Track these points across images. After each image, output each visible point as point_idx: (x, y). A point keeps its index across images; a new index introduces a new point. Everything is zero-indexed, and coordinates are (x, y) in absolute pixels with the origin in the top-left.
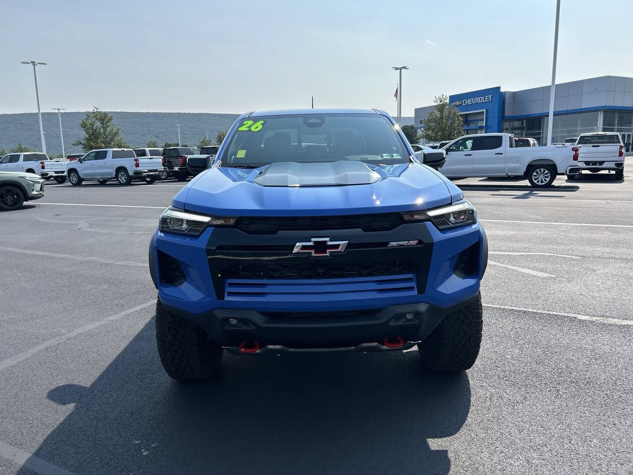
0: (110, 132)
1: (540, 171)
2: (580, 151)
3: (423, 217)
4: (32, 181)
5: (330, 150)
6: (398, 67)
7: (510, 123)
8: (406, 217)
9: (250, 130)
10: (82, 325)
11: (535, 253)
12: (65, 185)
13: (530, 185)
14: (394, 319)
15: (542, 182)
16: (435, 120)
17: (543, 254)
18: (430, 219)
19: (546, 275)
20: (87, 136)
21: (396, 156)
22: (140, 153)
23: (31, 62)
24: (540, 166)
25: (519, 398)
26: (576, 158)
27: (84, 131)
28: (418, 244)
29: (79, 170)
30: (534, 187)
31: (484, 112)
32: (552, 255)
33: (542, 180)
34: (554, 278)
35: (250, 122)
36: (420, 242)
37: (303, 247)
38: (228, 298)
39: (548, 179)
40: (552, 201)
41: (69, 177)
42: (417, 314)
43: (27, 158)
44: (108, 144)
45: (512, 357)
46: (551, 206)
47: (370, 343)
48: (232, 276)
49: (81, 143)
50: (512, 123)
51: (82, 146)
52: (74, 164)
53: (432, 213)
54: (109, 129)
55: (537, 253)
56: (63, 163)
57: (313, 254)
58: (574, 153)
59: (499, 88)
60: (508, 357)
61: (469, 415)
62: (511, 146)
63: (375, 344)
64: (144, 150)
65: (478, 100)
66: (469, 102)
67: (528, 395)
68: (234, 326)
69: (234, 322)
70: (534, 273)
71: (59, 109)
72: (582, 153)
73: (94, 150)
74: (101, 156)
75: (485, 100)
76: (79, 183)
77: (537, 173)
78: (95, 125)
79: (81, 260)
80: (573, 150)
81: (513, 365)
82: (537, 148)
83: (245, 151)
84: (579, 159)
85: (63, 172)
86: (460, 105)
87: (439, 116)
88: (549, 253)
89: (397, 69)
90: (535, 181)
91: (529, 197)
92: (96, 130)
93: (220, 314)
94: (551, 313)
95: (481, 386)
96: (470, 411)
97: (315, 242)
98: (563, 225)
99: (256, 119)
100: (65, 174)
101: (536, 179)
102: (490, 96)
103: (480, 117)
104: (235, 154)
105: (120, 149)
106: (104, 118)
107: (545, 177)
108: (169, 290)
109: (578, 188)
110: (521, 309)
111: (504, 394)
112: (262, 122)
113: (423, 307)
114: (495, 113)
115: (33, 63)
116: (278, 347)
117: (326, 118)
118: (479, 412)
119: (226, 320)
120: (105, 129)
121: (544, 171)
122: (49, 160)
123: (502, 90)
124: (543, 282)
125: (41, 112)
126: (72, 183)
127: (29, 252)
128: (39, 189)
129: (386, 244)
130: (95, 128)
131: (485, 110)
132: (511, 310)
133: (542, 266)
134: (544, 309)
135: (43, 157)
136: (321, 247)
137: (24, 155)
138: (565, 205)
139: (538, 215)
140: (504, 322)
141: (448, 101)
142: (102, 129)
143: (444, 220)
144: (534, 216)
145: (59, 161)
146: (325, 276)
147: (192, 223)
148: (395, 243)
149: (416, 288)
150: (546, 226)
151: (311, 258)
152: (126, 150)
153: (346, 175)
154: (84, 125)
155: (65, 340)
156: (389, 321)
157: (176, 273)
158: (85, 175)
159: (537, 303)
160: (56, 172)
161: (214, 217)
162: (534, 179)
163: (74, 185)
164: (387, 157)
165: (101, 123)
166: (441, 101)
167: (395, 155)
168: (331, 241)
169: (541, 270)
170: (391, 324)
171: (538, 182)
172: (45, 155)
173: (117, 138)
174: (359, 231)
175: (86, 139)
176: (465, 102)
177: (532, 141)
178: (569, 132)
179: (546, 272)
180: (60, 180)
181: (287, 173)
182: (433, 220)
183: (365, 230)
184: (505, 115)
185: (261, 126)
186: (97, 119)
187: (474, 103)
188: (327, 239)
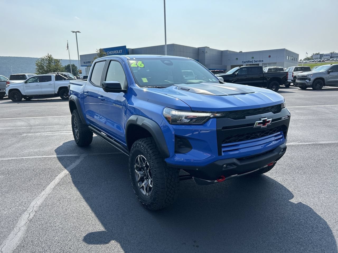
6: (75, 31)
8: (282, 106)
37: (258, 124)
38: (223, 154)
57: (262, 126)
59: (125, 46)
65: (115, 52)
66: (111, 53)
68: (225, 168)
75: (119, 52)
102: (121, 50)
112: (141, 62)
116: (236, 175)
119: (222, 166)
123: (127, 48)
129: (281, 118)
148: (283, 118)
149: (284, 137)
157: (182, 146)
183: (274, 113)
187: (113, 53)
188: (267, 118)
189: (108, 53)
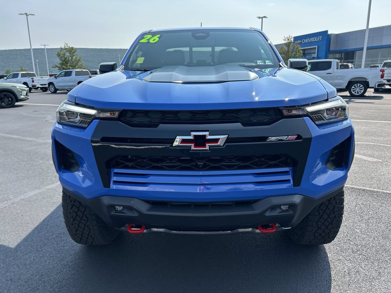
0: (75, 60)
1: (357, 85)
2: (386, 72)
3: (301, 113)
4: (20, 89)
5: (213, 63)
6: (261, 17)
7: (333, 55)
8: (285, 113)
9: (149, 42)
10: (25, 192)
11: (362, 143)
12: (47, 93)
13: (349, 95)
14: (270, 210)
15: (358, 93)
16: (284, 52)
17: (368, 143)
18: (308, 115)
19: (375, 160)
20: (61, 62)
21: (268, 63)
22: (94, 73)
23: (25, 14)
24: (357, 82)
25: (375, 274)
26: (382, 76)
27: (59, 59)
28: (296, 139)
29: (55, 83)
30: (352, 96)
31: (316, 47)
32: (375, 144)
33: (358, 92)
34: (381, 162)
35: (149, 36)
36: (299, 137)
37: (183, 141)
38: (113, 187)
39: (362, 91)
40: (367, 106)
41: (49, 87)
42: (292, 206)
43: (23, 76)
44: (74, 67)
45: (361, 231)
46: (367, 109)
47: (245, 229)
48: (117, 166)
49: (57, 66)
50: (334, 55)
51: (58, 68)
52: (52, 80)
53: (310, 109)
54: (74, 57)
55: (364, 143)
56: (46, 79)
57: (193, 148)
58: (381, 73)
59: (327, 31)
60: (358, 231)
61: (331, 291)
62: (337, 69)
63: (250, 229)
64: (96, 71)
65: (312, 39)
66: (306, 41)
67: (381, 270)
68: (120, 212)
69: (119, 208)
70: (365, 158)
71: (45, 45)
72: (386, 74)
73: (64, 71)
74: (68, 74)
75: (317, 39)
76: (55, 92)
77: (355, 87)
78: (66, 55)
79: (41, 142)
80: (381, 71)
81: (363, 239)
82: (354, 69)
83: (143, 58)
84: (385, 78)
85: (46, 85)
86: (300, 43)
87: (286, 50)
88: (373, 143)
89: (260, 18)
90: (353, 93)
91: (349, 103)
92: (66, 58)
93: (106, 201)
94: (386, 191)
95: (339, 260)
96: (332, 286)
97: (195, 136)
98: (379, 122)
99: (154, 34)
100: (47, 86)
101: (353, 91)
102: (321, 37)
103: (314, 51)
104: (136, 61)
105: (80, 70)
106: (71, 51)
107: (360, 90)
108: (67, 176)
109: (382, 97)
110: (361, 188)
111: (360, 268)
112: (159, 36)
113: (297, 199)
114: (324, 48)
115: (26, 14)
116: (162, 230)
117: (210, 32)
118: (341, 287)
119: (112, 207)
120: (72, 57)
121: (360, 85)
122: (37, 77)
123: (329, 33)
124: (373, 165)
125: (32, 48)
126: (51, 92)
127: (8, 136)
128: (25, 94)
129: (265, 138)
130: (66, 56)
131: (317, 47)
132: (352, 188)
133: (370, 152)
134: (379, 188)
135: (33, 75)
136: (200, 141)
137: (22, 74)
138: (377, 108)
139: (359, 115)
140: (349, 199)
141: (292, 40)
142: (70, 57)
143: (320, 116)
144: (356, 116)
145: (43, 78)
146: (205, 168)
147: (83, 116)
148: (274, 138)
149: (292, 181)
150: (366, 123)
151: (190, 151)
152: (84, 70)
153: (227, 74)
154: (59, 55)
155: (9, 204)
156: (265, 211)
157: (72, 161)
158: (59, 86)
159: (372, 183)
160: (41, 85)
161: (100, 110)
162: (352, 91)
163: (52, 93)
164: (260, 64)
165: (70, 54)
166: (288, 40)
167: (267, 61)
168: (210, 135)
169: (370, 156)
170: (268, 214)
171: (355, 93)
172: (34, 73)
173: (80, 63)
174: (238, 125)
175: (60, 64)
176: (304, 41)
177: (350, 65)
178: (372, 61)
179: (374, 157)
180: (44, 90)
181: (173, 72)
182: (310, 115)
183: (244, 125)
184: (331, 50)
185: (158, 39)
186: (67, 51)
187: (309, 41)
188: (207, 133)
189: (304, 42)
